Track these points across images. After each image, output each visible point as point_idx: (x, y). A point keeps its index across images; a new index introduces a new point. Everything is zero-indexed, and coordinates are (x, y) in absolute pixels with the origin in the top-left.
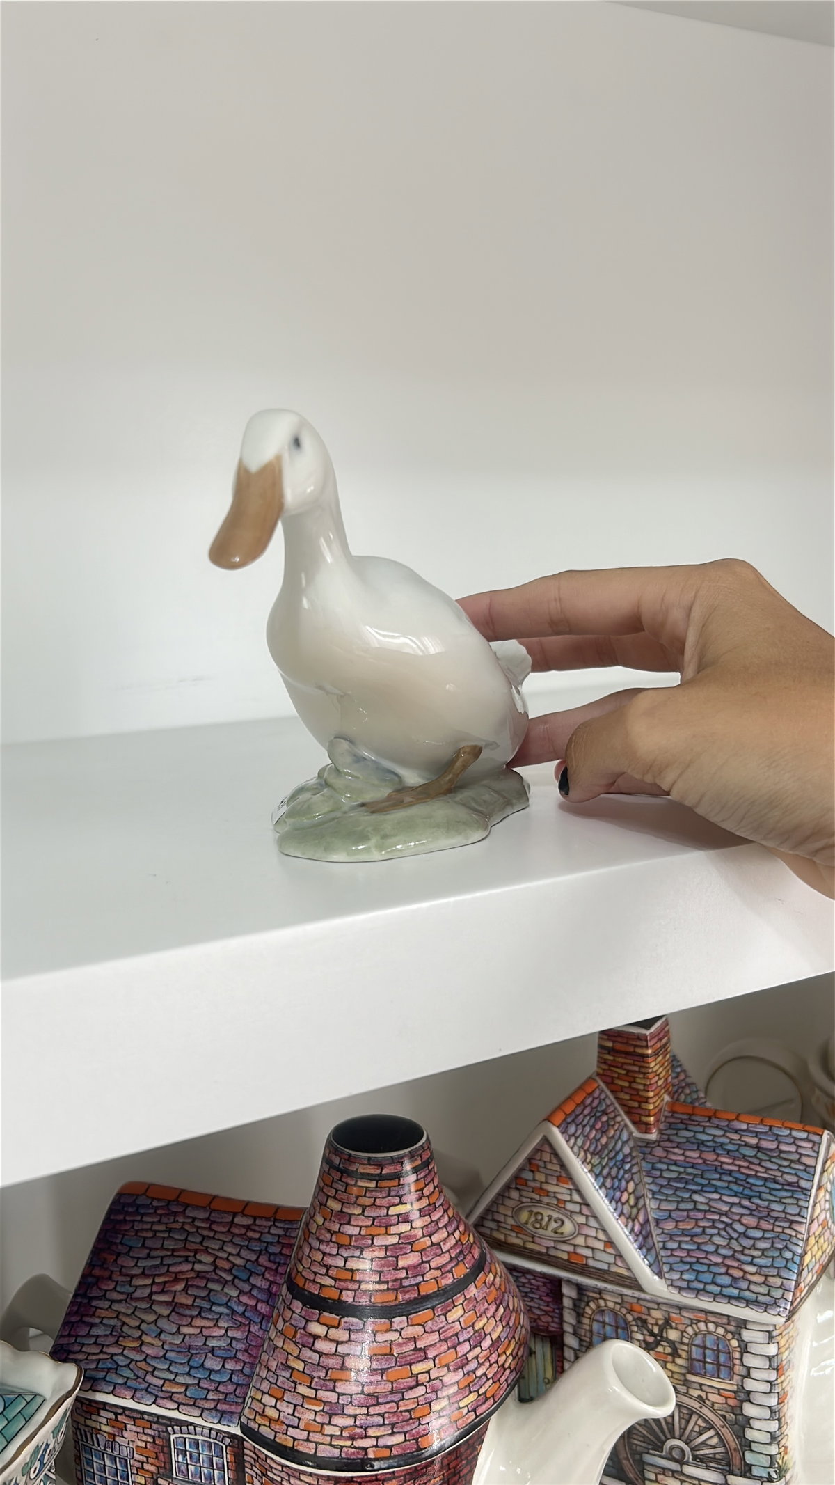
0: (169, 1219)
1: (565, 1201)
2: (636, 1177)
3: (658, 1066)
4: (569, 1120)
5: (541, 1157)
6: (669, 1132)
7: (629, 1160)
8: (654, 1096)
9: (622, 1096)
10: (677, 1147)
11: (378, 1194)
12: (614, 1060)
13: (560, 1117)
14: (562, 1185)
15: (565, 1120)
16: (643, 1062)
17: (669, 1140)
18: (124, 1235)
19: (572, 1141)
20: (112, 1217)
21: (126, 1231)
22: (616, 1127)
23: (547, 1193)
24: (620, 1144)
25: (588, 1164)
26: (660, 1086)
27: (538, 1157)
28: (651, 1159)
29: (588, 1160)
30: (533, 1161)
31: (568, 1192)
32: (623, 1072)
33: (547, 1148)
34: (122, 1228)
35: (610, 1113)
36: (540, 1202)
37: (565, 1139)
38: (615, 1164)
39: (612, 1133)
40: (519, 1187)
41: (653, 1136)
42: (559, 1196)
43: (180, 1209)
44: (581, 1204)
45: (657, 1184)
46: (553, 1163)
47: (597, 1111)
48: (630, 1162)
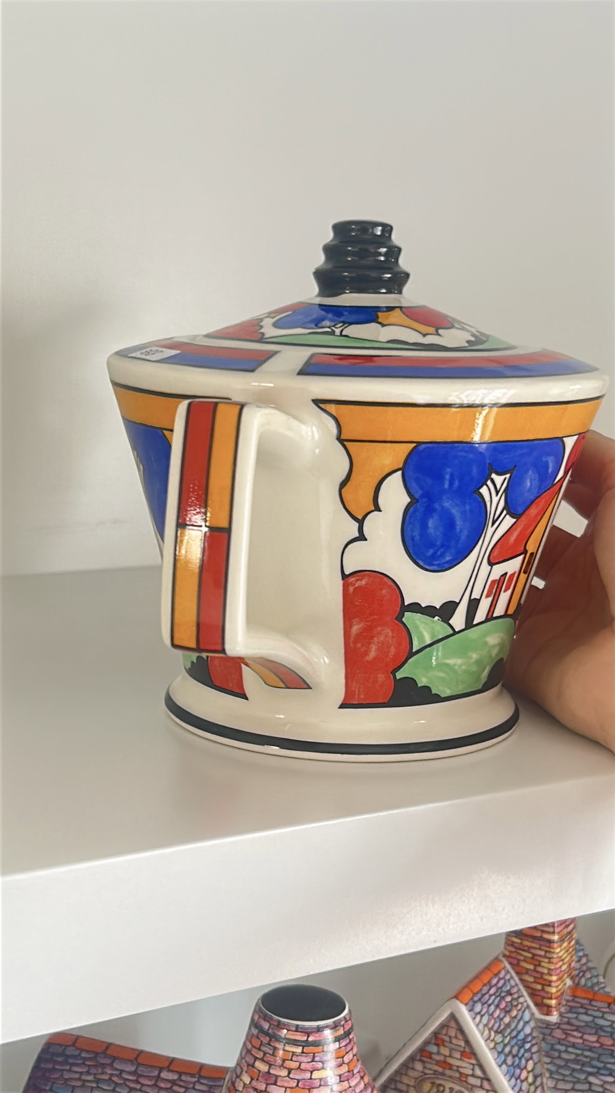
0: (97, 1070)
1: (468, 1075)
2: (535, 1057)
3: (563, 952)
4: (476, 999)
5: (447, 1031)
6: (570, 1015)
7: (529, 1039)
8: (557, 980)
9: (527, 978)
10: (576, 1030)
11: (303, 1059)
12: (521, 943)
13: (467, 996)
14: (466, 1059)
15: (472, 999)
16: (550, 947)
17: (568, 1023)
18: (54, 1083)
19: (478, 1017)
20: (42, 1065)
21: (54, 1079)
22: (520, 1006)
23: (450, 1067)
24: (521, 1024)
25: (492, 1041)
26: (564, 970)
27: (444, 1032)
28: (550, 1040)
29: (492, 1038)
30: (440, 1036)
31: (471, 1067)
32: (530, 955)
33: (453, 1024)
34: (52, 1076)
35: (514, 993)
36: (443, 1074)
37: (471, 1016)
38: (516, 1044)
39: (514, 1013)
40: (425, 1059)
41: (554, 1018)
42: (461, 1070)
43: (108, 1061)
44: (482, 1079)
45: (555, 1065)
46: (459, 1039)
47: (501, 992)
48: (530, 1042)
